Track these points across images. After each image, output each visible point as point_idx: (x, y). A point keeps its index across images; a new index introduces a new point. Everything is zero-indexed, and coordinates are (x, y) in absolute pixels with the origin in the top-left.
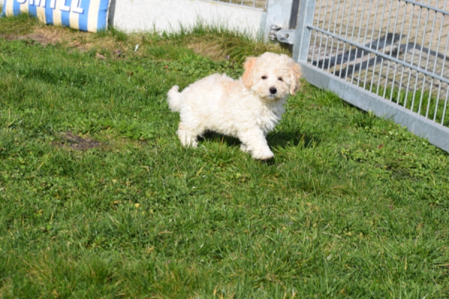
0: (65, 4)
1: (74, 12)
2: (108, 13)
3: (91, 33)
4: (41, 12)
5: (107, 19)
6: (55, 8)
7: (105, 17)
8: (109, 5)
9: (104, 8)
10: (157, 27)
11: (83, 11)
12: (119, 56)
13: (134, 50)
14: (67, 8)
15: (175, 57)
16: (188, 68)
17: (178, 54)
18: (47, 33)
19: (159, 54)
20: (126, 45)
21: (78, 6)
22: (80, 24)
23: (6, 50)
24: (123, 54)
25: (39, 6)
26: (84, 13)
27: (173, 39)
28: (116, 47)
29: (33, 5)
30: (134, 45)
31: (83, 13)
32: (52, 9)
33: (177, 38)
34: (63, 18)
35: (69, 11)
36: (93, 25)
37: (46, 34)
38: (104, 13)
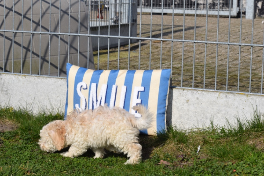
2: (166, 115)
5: (166, 121)
7: (164, 120)
8: (166, 108)
9: (162, 111)
10: (215, 124)
12: (183, 160)
13: (197, 152)
15: (240, 157)
16: (256, 170)
17: (243, 155)
19: (223, 155)
20: (187, 146)
23: (70, 166)
24: (186, 157)
27: (233, 136)
28: (178, 149)
30: (196, 146)
33: (236, 134)
38: (163, 116)
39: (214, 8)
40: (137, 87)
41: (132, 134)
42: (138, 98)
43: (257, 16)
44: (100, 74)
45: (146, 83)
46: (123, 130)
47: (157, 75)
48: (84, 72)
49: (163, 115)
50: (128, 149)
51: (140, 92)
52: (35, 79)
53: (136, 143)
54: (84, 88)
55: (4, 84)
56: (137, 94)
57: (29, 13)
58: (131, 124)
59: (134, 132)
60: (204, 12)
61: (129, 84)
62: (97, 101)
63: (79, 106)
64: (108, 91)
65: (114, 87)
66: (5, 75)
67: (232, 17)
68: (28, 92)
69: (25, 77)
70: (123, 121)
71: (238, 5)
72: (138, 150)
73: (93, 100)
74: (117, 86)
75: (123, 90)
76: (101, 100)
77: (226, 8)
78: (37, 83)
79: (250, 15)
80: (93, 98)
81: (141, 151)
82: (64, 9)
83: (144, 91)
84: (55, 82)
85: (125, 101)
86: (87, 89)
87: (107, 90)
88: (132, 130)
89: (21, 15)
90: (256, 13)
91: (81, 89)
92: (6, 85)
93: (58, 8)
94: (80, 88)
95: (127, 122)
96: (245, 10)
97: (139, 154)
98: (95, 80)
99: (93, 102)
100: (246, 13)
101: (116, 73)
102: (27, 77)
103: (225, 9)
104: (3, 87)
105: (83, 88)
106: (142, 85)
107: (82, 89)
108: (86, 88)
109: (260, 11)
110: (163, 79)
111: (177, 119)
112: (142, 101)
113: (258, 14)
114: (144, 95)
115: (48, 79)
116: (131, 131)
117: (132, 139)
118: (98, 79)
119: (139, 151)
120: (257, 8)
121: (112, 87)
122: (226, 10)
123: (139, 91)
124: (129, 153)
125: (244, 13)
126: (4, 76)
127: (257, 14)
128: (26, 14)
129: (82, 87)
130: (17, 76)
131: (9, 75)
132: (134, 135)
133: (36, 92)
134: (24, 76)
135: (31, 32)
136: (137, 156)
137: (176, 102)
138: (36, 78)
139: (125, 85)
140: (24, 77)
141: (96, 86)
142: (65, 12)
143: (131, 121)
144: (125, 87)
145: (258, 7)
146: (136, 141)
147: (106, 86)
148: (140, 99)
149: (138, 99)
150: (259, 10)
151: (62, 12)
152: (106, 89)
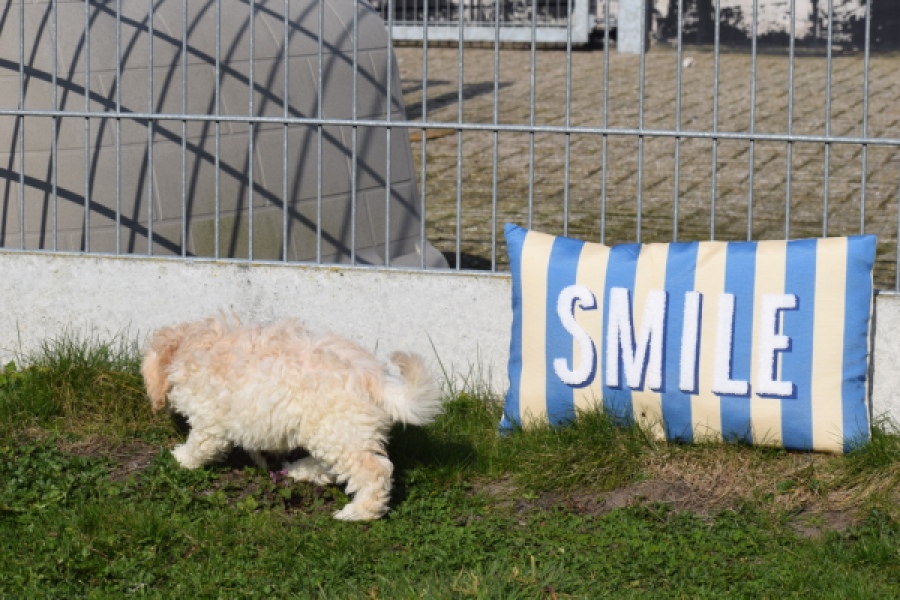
0: (731, 376)
1: (764, 396)
2: (866, 386)
3: (827, 453)
4: (647, 406)
5: (867, 403)
6: (696, 391)
7: (862, 400)
8: (868, 360)
9: (857, 371)
11: (795, 388)
14: (739, 387)
18: (692, 474)
21: (774, 377)
22: (786, 430)
25: (640, 388)
26: (798, 396)
29: (619, 388)
31: (794, 396)
32: (687, 392)
34: (726, 418)
35: (748, 395)
36: (828, 429)
37: (688, 477)
38: (859, 387)
39: (507, 19)
40: (771, 296)
41: (369, 424)
42: (777, 331)
43: (653, 42)
44: (635, 257)
45: (800, 281)
46: (342, 411)
47: (833, 256)
48: (575, 252)
49: (860, 383)
50: (348, 469)
51: (782, 313)
52: (376, 280)
53: (379, 453)
54: (585, 305)
55: (258, 299)
56: (773, 319)
57: (236, 56)
58: (367, 395)
59: (374, 419)
60: (476, 33)
61: (741, 286)
62: (634, 346)
63: (570, 366)
64: (670, 314)
65: (691, 301)
66: (262, 268)
67: (577, 48)
68: (350, 325)
69: (342, 275)
70: (344, 387)
71: (592, 9)
72: (379, 475)
73: (620, 345)
74: (701, 296)
75: (722, 307)
76: (649, 341)
77: (548, 17)
78: (385, 295)
79: (631, 39)
80: (619, 339)
81: (389, 481)
82: (332, 40)
83: (797, 308)
84: (454, 289)
85: (732, 344)
86: (595, 307)
87: (667, 309)
88: (370, 414)
89: (212, 61)
90: (651, 33)
91: (573, 310)
92: (266, 304)
93: (315, 38)
94: (570, 307)
95: (355, 389)
96: (616, 22)
97: (383, 488)
98: (621, 277)
99: (620, 351)
100: (620, 35)
101: (690, 252)
102: (346, 274)
103: (545, 20)
104: (257, 310)
105: (581, 307)
106: (788, 290)
107: (577, 308)
108: (591, 304)
109: (663, 25)
110: (855, 266)
111: (891, 396)
112: (790, 342)
113: (659, 36)
114: (797, 319)
115: (427, 279)
116: (364, 418)
117: (364, 440)
118: (632, 272)
119: (382, 480)
120: (654, 16)
121: (682, 300)
122: (547, 23)
123: (779, 310)
124: (350, 482)
125: (613, 34)
126: (260, 272)
127: (654, 36)
128: (228, 60)
129: (578, 303)
130: (309, 271)
131: (277, 270)
132: (373, 428)
133: (380, 324)
134: (337, 271)
135: (252, 119)
136: (375, 496)
137: (887, 341)
138: (380, 276)
139: (727, 289)
140: (336, 276)
141: (626, 296)
142: (336, 51)
143: (369, 385)
144: (730, 298)
145: (656, 12)
146: (377, 447)
147: (662, 297)
148: (785, 333)
149: (777, 336)
150: (660, 21)
151: (326, 50)
152: (662, 306)
